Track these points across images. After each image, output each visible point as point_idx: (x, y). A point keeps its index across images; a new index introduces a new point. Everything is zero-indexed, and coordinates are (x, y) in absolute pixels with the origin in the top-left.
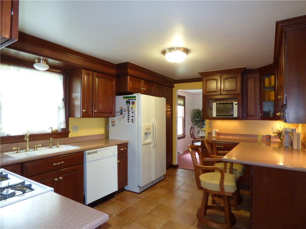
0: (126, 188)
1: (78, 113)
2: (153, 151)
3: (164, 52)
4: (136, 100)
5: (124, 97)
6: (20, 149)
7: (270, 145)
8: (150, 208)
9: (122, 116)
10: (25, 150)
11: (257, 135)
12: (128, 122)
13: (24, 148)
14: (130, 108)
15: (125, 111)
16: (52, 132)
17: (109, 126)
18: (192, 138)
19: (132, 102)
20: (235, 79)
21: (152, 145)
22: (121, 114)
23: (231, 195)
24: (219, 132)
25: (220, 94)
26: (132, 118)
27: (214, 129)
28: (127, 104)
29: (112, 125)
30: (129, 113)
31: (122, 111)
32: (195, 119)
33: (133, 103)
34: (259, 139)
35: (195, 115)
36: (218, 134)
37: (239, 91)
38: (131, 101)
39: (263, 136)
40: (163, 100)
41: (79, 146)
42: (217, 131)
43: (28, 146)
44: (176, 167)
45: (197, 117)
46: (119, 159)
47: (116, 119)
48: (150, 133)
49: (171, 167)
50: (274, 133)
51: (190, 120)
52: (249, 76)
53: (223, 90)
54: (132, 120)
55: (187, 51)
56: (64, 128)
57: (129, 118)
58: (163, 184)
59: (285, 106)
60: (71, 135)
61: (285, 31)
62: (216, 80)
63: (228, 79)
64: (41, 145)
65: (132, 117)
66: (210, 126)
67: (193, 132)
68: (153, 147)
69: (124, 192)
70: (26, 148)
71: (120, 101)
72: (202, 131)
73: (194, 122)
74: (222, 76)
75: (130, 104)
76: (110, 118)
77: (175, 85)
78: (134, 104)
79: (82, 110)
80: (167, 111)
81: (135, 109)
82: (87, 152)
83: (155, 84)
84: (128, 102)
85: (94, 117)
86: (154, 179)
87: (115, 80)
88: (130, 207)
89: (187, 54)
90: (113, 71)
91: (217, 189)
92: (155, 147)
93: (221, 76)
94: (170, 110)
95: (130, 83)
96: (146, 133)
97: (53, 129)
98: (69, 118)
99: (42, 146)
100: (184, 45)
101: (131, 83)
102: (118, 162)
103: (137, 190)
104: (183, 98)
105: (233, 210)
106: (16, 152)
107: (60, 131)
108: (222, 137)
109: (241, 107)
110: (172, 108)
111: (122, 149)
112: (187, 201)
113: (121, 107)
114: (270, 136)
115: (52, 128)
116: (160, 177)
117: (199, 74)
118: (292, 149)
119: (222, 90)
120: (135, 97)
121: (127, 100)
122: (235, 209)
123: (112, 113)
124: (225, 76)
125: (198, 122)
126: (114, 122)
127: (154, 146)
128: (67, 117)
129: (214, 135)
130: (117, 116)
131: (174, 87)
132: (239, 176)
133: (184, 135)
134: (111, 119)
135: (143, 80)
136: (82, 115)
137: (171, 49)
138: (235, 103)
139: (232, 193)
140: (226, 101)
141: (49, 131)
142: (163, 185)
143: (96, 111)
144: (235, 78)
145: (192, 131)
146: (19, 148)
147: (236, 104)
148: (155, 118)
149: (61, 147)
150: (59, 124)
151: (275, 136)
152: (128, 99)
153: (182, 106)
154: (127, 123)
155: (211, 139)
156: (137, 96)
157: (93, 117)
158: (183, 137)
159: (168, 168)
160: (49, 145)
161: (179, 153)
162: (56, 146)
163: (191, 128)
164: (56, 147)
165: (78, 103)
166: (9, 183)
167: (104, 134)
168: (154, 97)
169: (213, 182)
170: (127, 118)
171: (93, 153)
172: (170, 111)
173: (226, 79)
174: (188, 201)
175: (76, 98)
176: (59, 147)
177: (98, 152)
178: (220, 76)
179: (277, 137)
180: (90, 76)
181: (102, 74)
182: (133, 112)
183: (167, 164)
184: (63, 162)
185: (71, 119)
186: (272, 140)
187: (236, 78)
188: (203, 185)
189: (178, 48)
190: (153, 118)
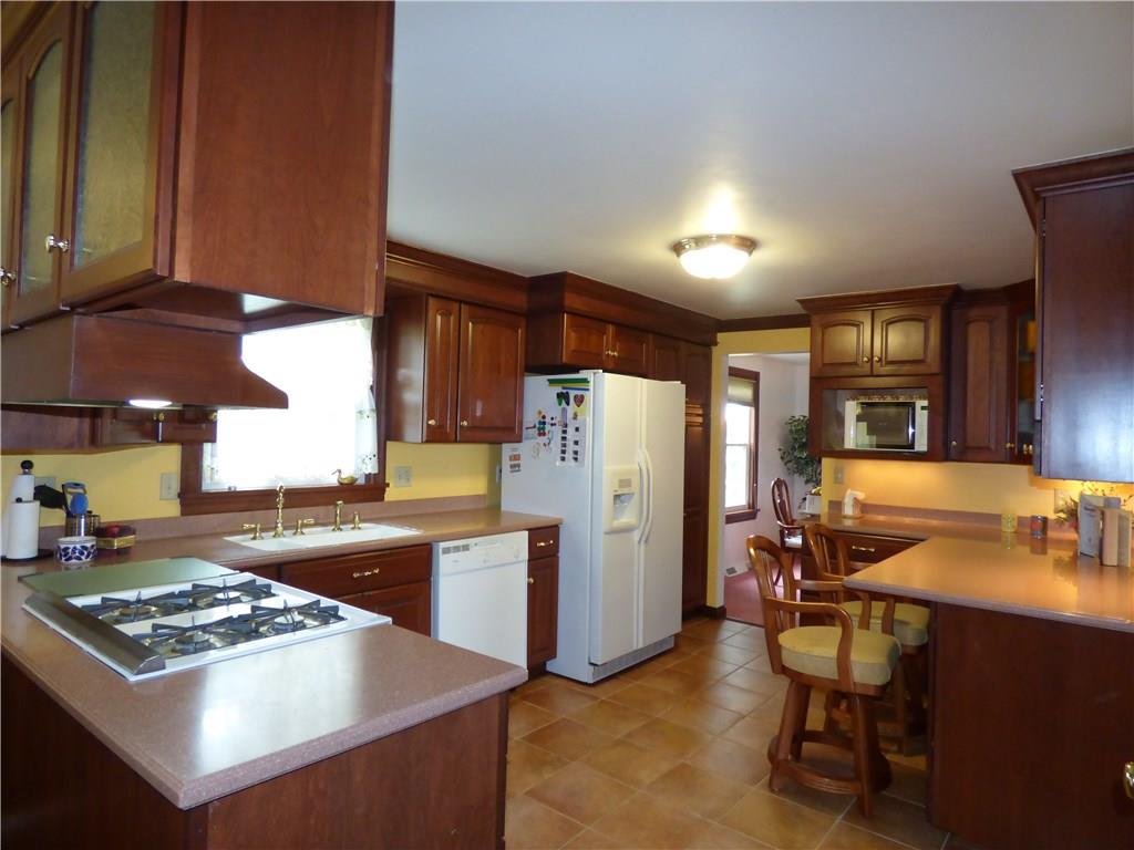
0: (551, 666)
1: (414, 429)
2: (640, 552)
3: (678, 248)
4: (588, 390)
5: (551, 382)
6: (262, 530)
7: (1044, 552)
8: (625, 728)
9: (544, 439)
10: (273, 533)
11: (1000, 516)
12: (563, 459)
13: (269, 527)
14: (570, 415)
15: (552, 425)
16: (341, 484)
17: (501, 471)
18: (779, 519)
19: (576, 397)
20: (922, 324)
21: (636, 535)
22: (542, 433)
23: (871, 692)
24: (869, 502)
25: (869, 373)
26: (576, 448)
27: (849, 491)
28: (560, 404)
29: (512, 466)
30: (565, 432)
31: (544, 423)
32: (796, 454)
33: (580, 400)
34: (1008, 528)
35: (795, 439)
36: (864, 507)
37: (934, 364)
38: (572, 394)
39: (1021, 520)
40: (676, 389)
41: (418, 528)
42: (861, 496)
43: (280, 520)
44: (718, 615)
45: (803, 446)
46: (530, 575)
47: (524, 449)
48: (631, 495)
49: (699, 613)
50: (1057, 511)
51: (778, 455)
52: (974, 313)
53: (880, 360)
54: (576, 453)
55: (749, 244)
56: (373, 472)
57: (564, 445)
58: (671, 663)
59: (1038, 425)
60: (391, 494)
61: (1045, 198)
62: (857, 325)
63: (898, 324)
64: (312, 521)
65: (576, 443)
66: (838, 479)
67: (785, 498)
68: (639, 542)
69: (546, 679)
70: (276, 527)
71: (539, 393)
72: (815, 494)
73: (790, 465)
74: (876, 313)
75: (568, 404)
76: (504, 445)
77: (721, 336)
78: (582, 401)
79: (428, 419)
80: (688, 425)
81: (585, 420)
82: (442, 545)
83: (651, 336)
84: (563, 397)
85: (461, 442)
86: (641, 646)
87: (523, 324)
88: (564, 719)
89: (750, 253)
90: (520, 300)
91: (829, 672)
92: (646, 541)
93: (873, 311)
94: (700, 420)
95: (570, 339)
96: (617, 497)
97: (343, 476)
98: (388, 443)
99: (316, 525)
100: (742, 228)
101: (573, 334)
102: (529, 584)
103: (587, 675)
104: (752, 377)
105: (895, 752)
106: (252, 536)
107: (361, 481)
108: (881, 518)
109: (941, 420)
110: (706, 416)
111: (542, 544)
112: (744, 717)
113: (540, 413)
114: (1045, 520)
115: (340, 471)
116: (662, 642)
117: (798, 304)
118: (1102, 564)
119: (876, 359)
120: (585, 381)
121: (559, 389)
122: (900, 751)
123: (512, 429)
124: (888, 314)
125: (807, 464)
126: (517, 457)
127: (644, 539)
128: (383, 439)
129: (848, 510)
130: (527, 438)
131: (716, 344)
132: (913, 644)
133: (753, 508)
134: (507, 449)
135: (612, 323)
136: (427, 436)
137: (699, 241)
138: (921, 403)
139: (876, 686)
140: (891, 395)
141: (333, 481)
142: (669, 666)
143: (465, 423)
144: (920, 320)
145: (780, 496)
146: (259, 526)
147: (923, 408)
148: (647, 447)
149: (365, 529)
150: (360, 460)
151: (1060, 522)
152: (564, 388)
153: (748, 408)
154: (558, 463)
155: (840, 522)
156: (591, 379)
157: (456, 441)
158: (750, 513)
159: (688, 615)
160: (333, 520)
161: (732, 570)
162: (352, 526)
163: (779, 483)
164: (353, 528)
165: (414, 397)
166: (285, 602)
167: (484, 496)
168: (645, 381)
169: (817, 651)
170: (560, 448)
171: (459, 551)
172: (701, 425)
173: (890, 323)
174: (748, 719)
175: (408, 384)
176: (359, 528)
177: (473, 550)
178: (870, 313)
179: (1067, 524)
180: (452, 318)
181: (484, 310)
182: (577, 429)
183: (685, 601)
184: (377, 571)
185: (392, 448)
186: (1051, 534)
187: (924, 321)
188: (788, 660)
189: (722, 238)
190: (641, 447)
